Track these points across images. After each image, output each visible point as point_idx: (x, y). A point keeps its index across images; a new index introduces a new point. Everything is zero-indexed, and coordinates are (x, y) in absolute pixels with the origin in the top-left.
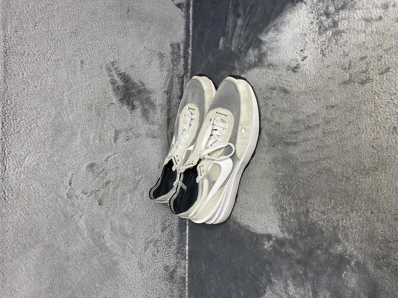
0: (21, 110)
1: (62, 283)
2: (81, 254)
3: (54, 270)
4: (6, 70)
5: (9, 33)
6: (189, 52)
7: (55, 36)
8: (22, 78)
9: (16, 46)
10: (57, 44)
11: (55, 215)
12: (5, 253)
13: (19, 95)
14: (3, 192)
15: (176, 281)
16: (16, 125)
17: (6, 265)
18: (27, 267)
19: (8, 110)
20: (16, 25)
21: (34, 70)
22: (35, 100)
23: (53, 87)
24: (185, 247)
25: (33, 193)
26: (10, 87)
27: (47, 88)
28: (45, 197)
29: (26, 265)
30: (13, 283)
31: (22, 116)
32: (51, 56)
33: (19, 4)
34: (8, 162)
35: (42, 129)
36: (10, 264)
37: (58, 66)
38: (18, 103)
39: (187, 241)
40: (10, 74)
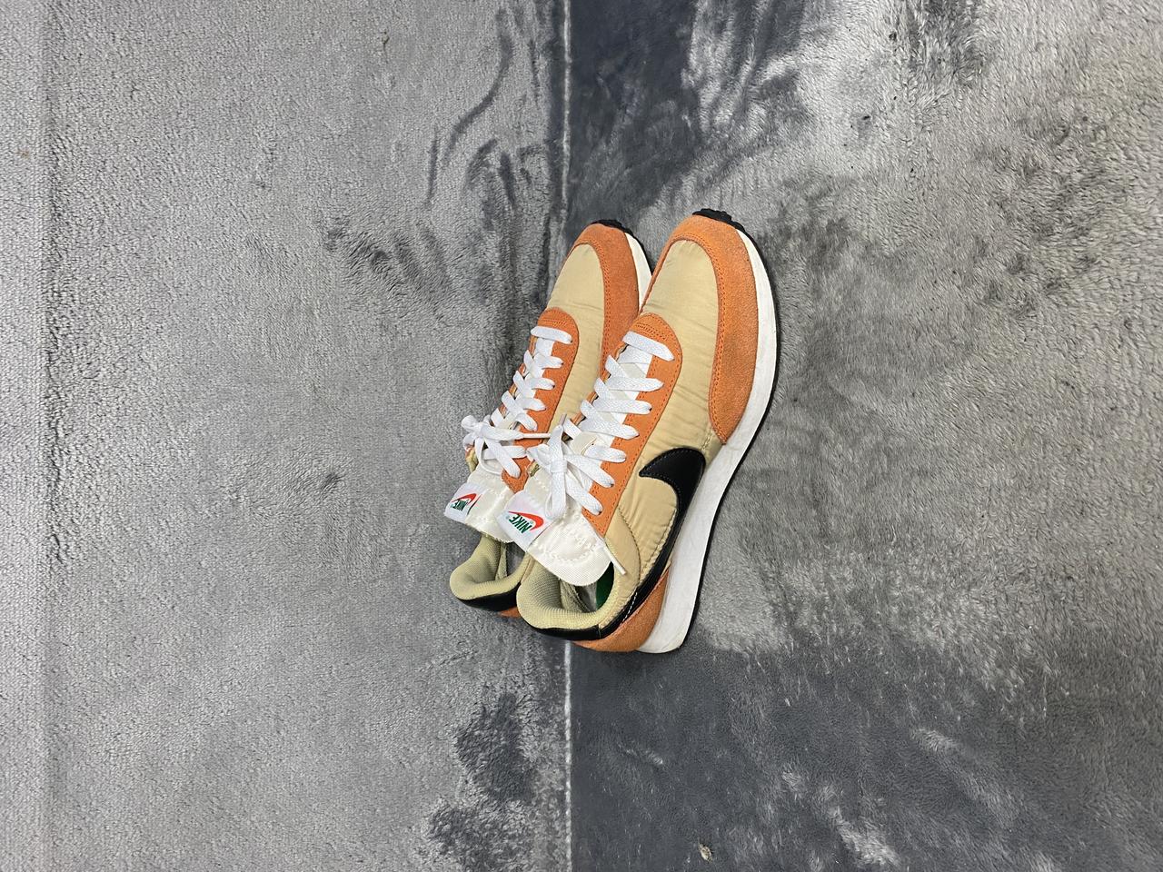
0: (99, 318)
1: (214, 791)
2: (265, 714)
3: (193, 755)
4: (53, 212)
5: (64, 113)
6: (563, 148)
7: (186, 117)
8: (99, 232)
9: (83, 147)
10: (193, 139)
11: (195, 606)
12: (61, 704)
13: (93, 279)
14: (52, 539)
15: (539, 802)
16: (84, 360)
17: (63, 735)
18: (122, 743)
19: (64, 319)
20: (82, 90)
21: (130, 209)
22: (134, 292)
23: (182, 256)
24: (562, 705)
25: (134, 542)
26: (68, 256)
27: (167, 259)
28: (166, 555)
29: (119, 736)
30: (83, 784)
31: (101, 333)
32: (176, 171)
33: (87, 34)
34: (65, 457)
35: (156, 368)
36: (76, 733)
37: (194, 198)
38: (89, 300)
39: (568, 687)
40: (67, 223)
